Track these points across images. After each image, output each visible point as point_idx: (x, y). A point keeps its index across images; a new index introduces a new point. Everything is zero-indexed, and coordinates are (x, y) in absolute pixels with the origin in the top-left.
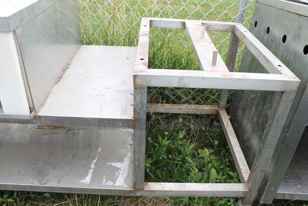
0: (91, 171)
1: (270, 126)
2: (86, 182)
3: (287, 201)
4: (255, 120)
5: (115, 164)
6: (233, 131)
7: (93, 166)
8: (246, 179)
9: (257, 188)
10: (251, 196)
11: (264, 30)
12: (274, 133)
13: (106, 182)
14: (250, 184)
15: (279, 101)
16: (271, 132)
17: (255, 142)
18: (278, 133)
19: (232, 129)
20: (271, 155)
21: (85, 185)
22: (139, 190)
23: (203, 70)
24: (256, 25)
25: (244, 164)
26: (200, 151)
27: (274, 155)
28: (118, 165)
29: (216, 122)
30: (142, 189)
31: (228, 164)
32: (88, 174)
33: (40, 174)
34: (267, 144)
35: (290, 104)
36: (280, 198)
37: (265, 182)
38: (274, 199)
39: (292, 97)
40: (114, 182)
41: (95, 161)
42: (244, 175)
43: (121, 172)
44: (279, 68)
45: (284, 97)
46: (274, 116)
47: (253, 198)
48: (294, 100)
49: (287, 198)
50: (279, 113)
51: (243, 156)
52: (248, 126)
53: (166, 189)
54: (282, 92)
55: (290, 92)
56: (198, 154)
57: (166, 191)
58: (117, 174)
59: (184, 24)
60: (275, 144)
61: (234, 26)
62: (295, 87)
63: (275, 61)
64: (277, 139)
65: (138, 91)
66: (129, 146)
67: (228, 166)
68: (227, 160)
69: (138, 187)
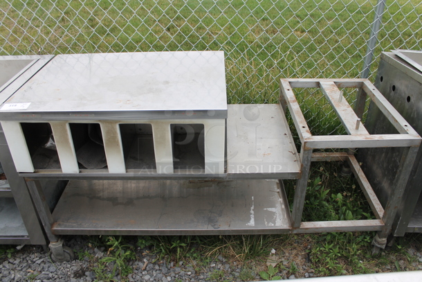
0: (252, 216)
1: (401, 171)
2: (252, 224)
3: (417, 234)
4: (385, 166)
5: (270, 209)
6: (364, 176)
7: (252, 212)
8: (381, 216)
9: (391, 222)
10: (386, 230)
11: (390, 88)
12: (404, 178)
13: (268, 224)
14: (385, 220)
15: (407, 154)
16: (402, 177)
17: (385, 185)
18: (407, 177)
19: (363, 174)
20: (402, 194)
21: (251, 227)
22: (296, 228)
23: (350, 134)
24: (382, 80)
25: (378, 204)
26: (333, 195)
27: (404, 194)
28: (273, 210)
29: (346, 167)
30: (299, 227)
31: (360, 206)
32: (250, 219)
33: (211, 221)
34: (398, 185)
35: (415, 156)
36: (411, 231)
37: (397, 217)
38: (406, 233)
39: (416, 150)
40: (275, 223)
41: (252, 208)
42: (379, 213)
43: (278, 215)
44: (405, 128)
45: (410, 151)
46: (403, 165)
47: (388, 232)
48: (418, 153)
49: (417, 231)
50: (407, 162)
51: (376, 197)
52: (378, 171)
53: (318, 226)
54: (409, 148)
55: (415, 147)
56: (332, 199)
57: (317, 228)
58: (275, 217)
59: (318, 84)
60: (404, 185)
61: (363, 83)
62: (418, 144)
63: (402, 122)
64: (406, 181)
65: (306, 152)
66: (276, 193)
67: (361, 208)
68: (359, 202)
69: (296, 225)
